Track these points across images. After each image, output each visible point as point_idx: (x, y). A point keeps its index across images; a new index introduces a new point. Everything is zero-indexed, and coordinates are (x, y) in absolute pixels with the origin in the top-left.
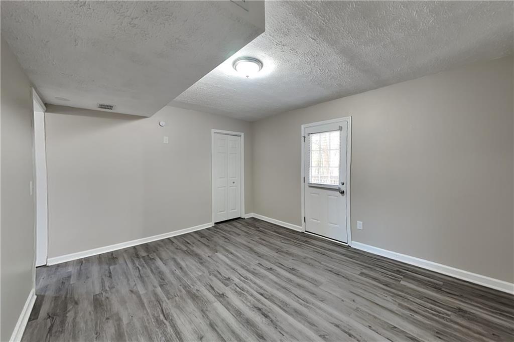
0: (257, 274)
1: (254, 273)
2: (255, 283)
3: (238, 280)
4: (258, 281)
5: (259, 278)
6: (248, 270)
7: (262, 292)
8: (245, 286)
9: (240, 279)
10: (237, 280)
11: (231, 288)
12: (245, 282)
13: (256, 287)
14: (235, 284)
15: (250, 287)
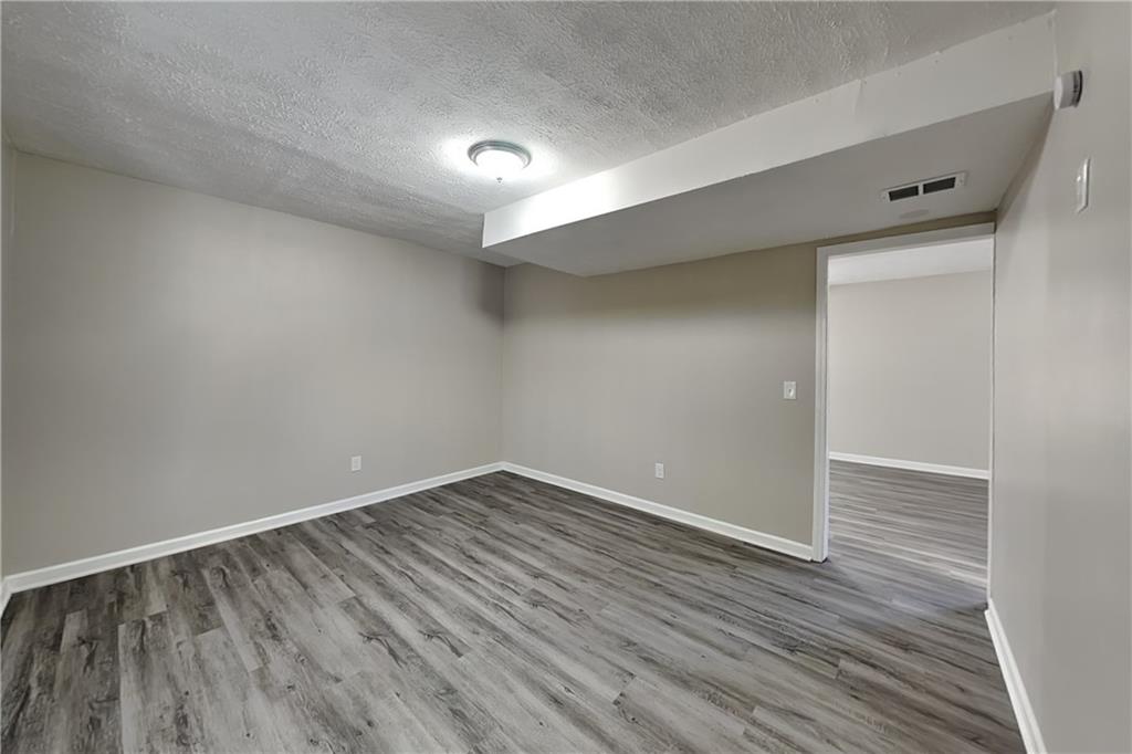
0: (472, 619)
1: (479, 620)
2: (479, 597)
3: (515, 602)
4: (472, 601)
5: (468, 609)
6: (494, 628)
7: (468, 584)
8: (499, 592)
9: (511, 605)
10: (517, 601)
11: (525, 587)
12: (500, 599)
13: (477, 591)
14: (519, 594)
15: (490, 590)
